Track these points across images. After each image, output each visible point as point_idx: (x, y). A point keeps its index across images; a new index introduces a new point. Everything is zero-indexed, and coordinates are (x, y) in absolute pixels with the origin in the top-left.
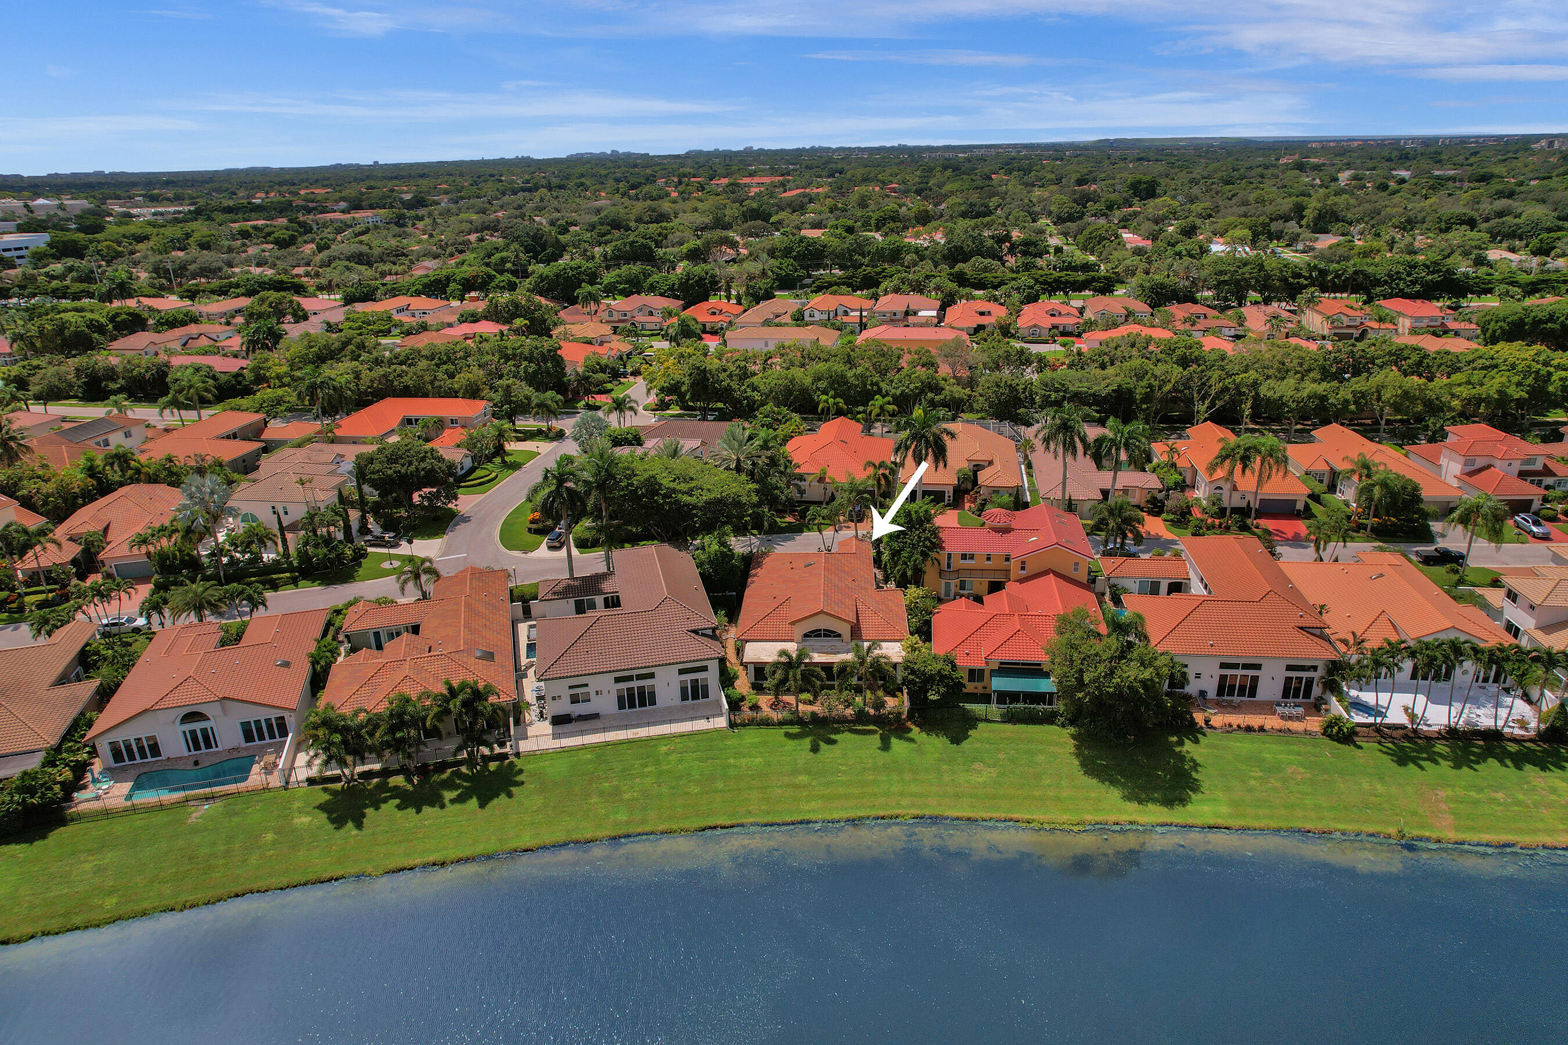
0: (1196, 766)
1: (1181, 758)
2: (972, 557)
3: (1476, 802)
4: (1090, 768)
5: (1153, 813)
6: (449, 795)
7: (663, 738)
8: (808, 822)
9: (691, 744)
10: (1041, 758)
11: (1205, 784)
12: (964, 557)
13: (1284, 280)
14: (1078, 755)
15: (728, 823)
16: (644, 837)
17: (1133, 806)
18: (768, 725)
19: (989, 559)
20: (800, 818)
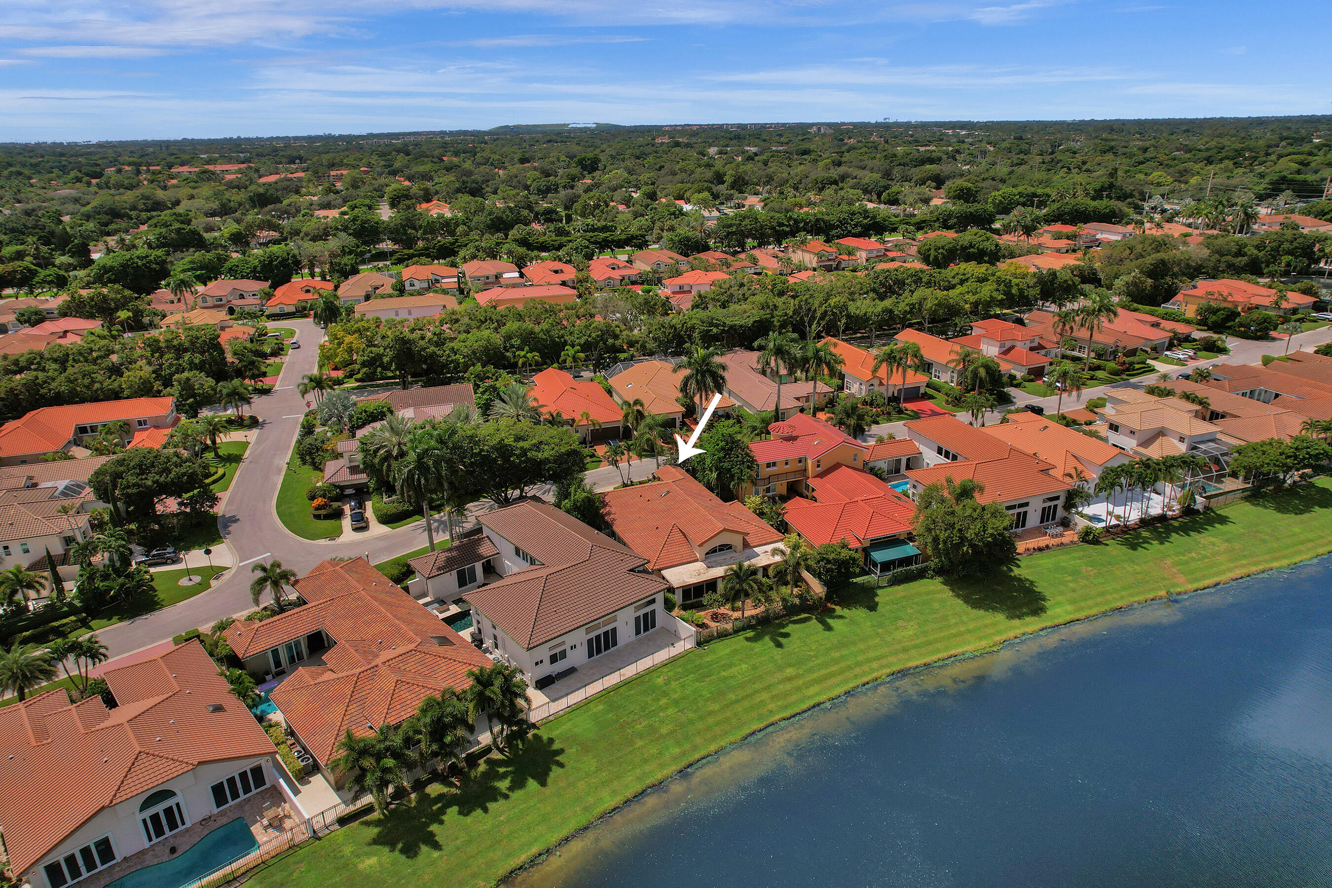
0: (1032, 583)
1: (1016, 578)
2: (774, 464)
3: (1186, 563)
4: (976, 605)
5: (1032, 624)
6: (503, 785)
7: (650, 671)
8: (819, 704)
9: (679, 670)
10: (936, 606)
11: (1047, 594)
12: (768, 465)
14: (958, 596)
15: (762, 726)
16: (704, 761)
17: (1016, 622)
18: (726, 636)
19: (787, 464)
20: (811, 703)
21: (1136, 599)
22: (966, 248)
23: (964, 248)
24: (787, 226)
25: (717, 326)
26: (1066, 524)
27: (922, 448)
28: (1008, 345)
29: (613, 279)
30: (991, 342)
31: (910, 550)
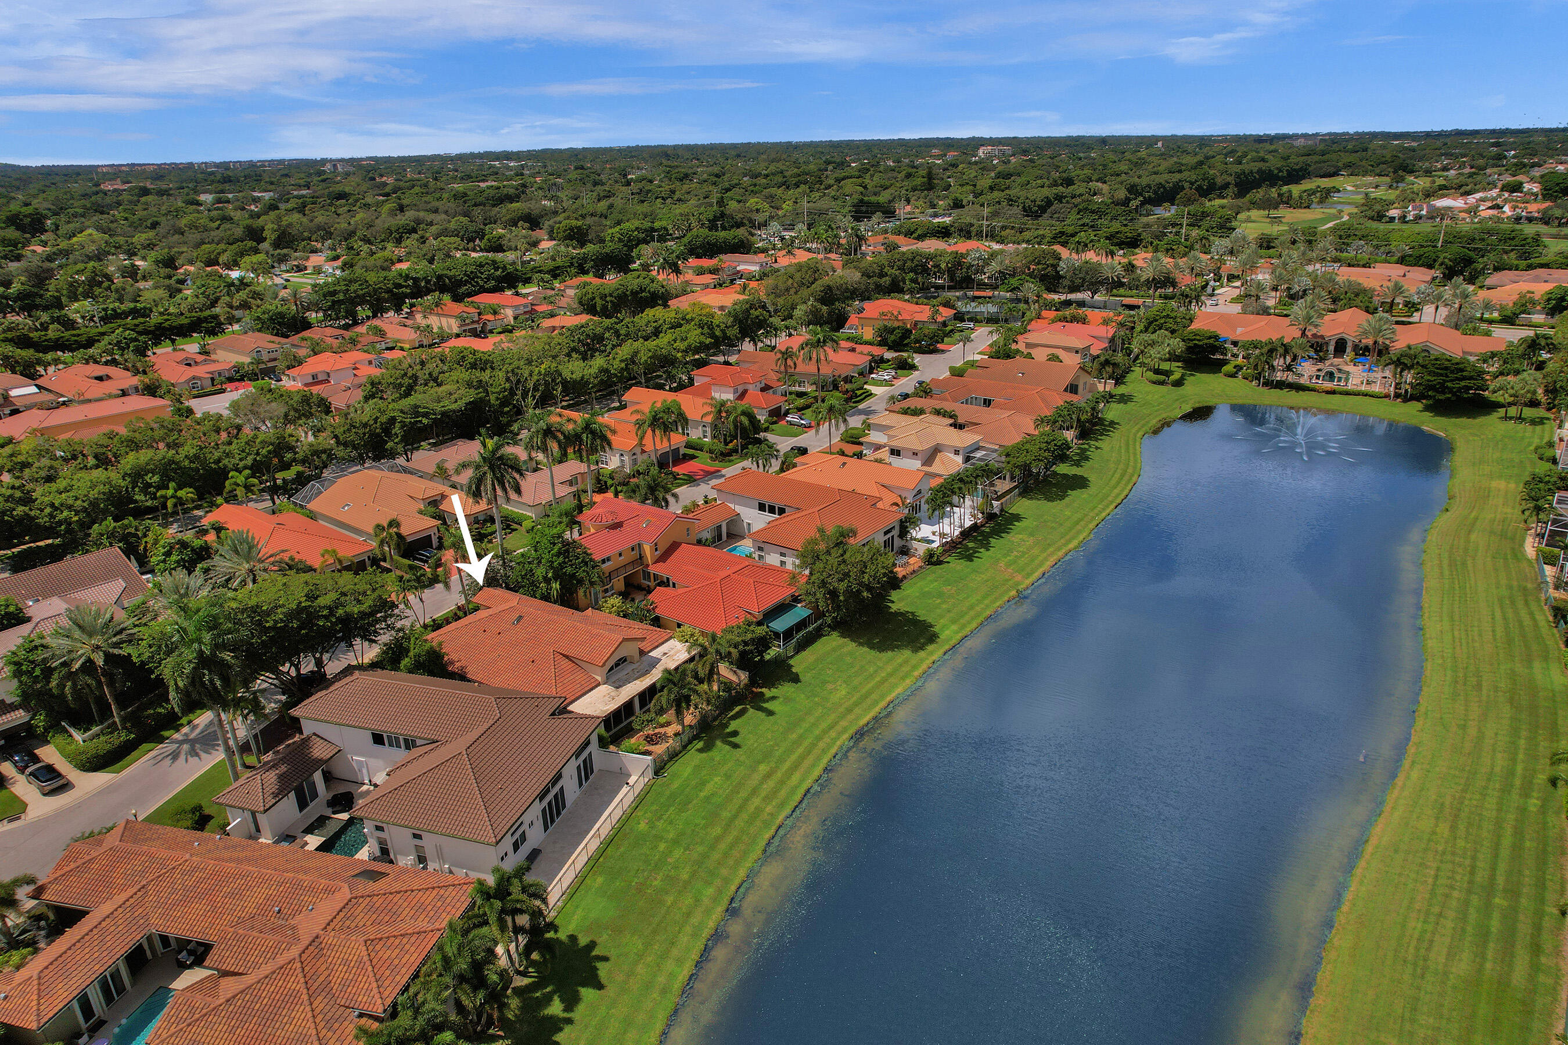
0: (913, 613)
1: (897, 614)
2: (609, 559)
4: (881, 648)
5: (933, 653)
6: (556, 1008)
7: (627, 818)
8: (808, 791)
10: (849, 659)
11: (930, 620)
12: (603, 561)
13: (389, 291)
14: (861, 644)
16: (742, 890)
17: (922, 654)
18: (677, 755)
19: (620, 555)
20: (801, 791)
21: (998, 604)
22: (637, 293)
23: (634, 293)
24: (406, 287)
25: (426, 415)
26: (905, 551)
27: (738, 509)
28: (740, 389)
29: (200, 378)
30: (723, 389)
31: (801, 612)
